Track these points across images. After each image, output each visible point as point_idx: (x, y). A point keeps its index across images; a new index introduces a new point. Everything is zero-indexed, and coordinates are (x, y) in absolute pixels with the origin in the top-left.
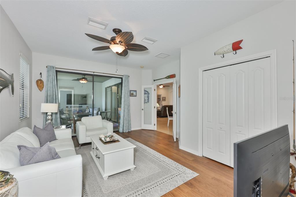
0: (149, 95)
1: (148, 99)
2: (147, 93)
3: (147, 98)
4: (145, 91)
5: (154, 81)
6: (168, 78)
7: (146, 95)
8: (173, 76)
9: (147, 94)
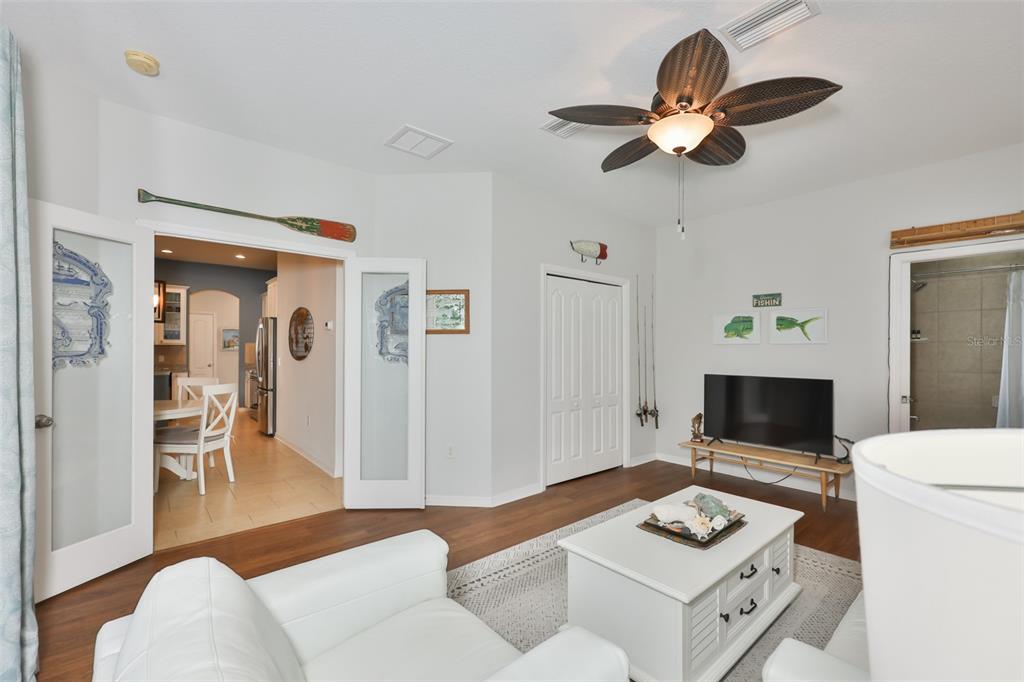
0: (109, 299)
1: (100, 331)
2: (85, 277)
3: (89, 322)
4: (60, 253)
5: (144, 197)
6: (300, 229)
7: (81, 297)
8: (341, 232)
9: (91, 291)
